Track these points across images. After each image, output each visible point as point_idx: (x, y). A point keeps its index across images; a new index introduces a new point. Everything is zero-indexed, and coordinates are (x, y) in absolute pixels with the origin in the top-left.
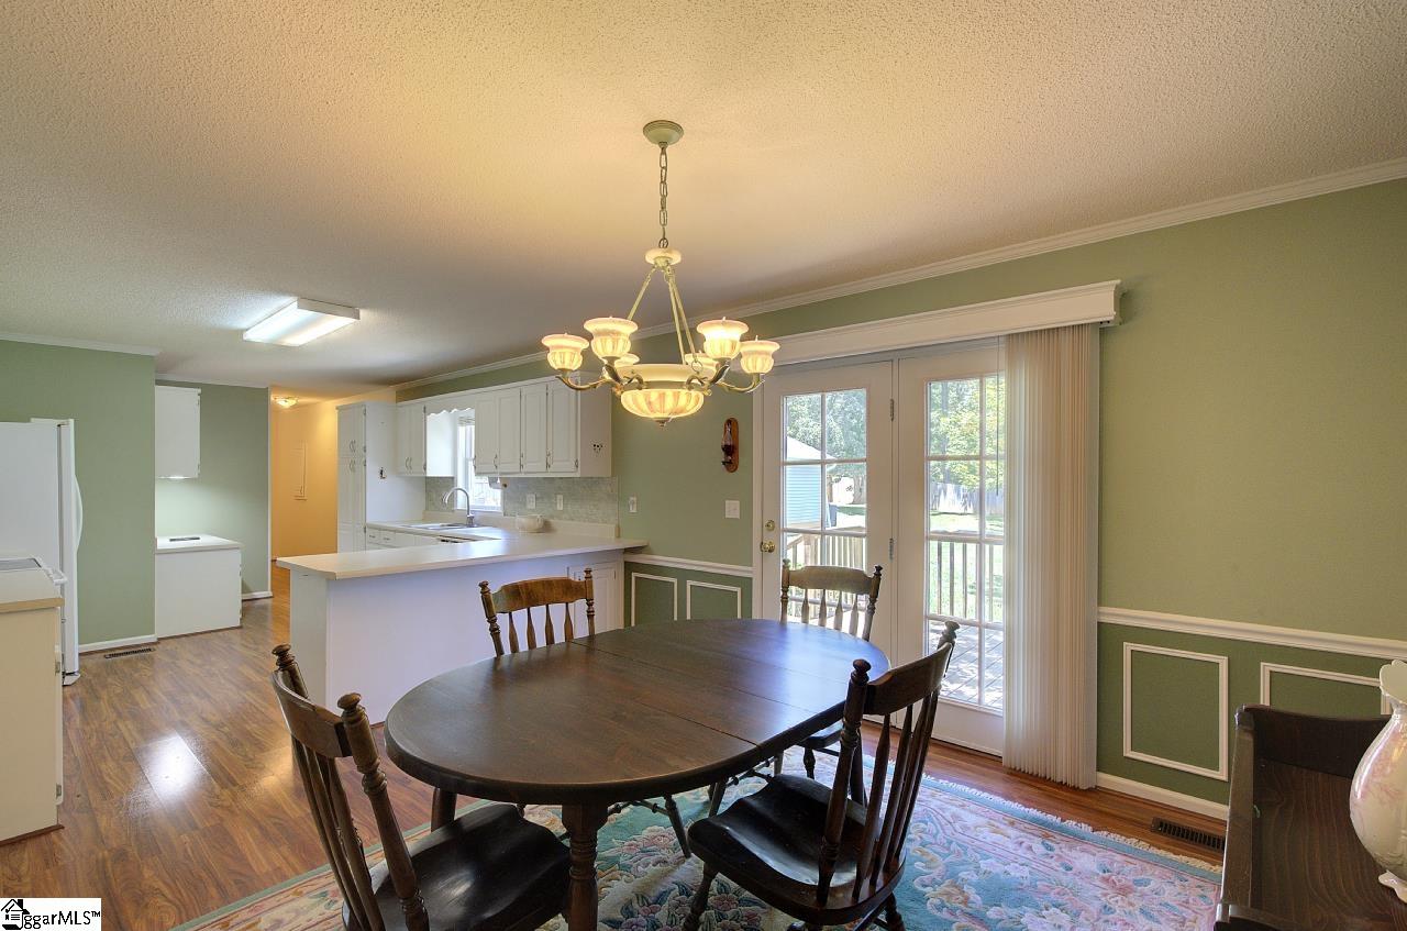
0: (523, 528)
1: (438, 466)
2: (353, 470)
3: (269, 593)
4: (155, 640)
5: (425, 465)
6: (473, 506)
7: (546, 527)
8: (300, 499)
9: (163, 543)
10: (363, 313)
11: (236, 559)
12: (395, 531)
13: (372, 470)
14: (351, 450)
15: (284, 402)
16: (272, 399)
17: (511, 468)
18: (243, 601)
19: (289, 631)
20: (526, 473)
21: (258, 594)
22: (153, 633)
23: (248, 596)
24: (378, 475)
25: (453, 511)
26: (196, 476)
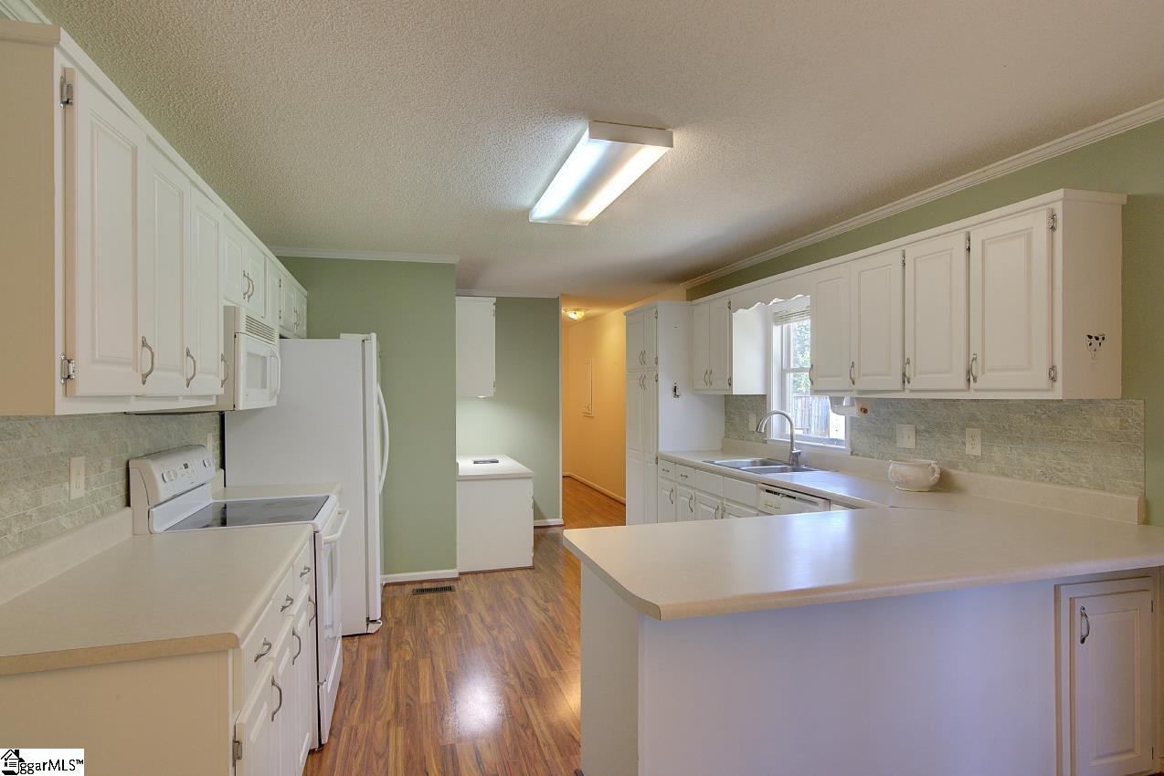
0: (904, 482)
1: (746, 380)
2: (643, 386)
3: (560, 521)
4: (457, 576)
5: (731, 379)
6: (800, 437)
7: (943, 484)
8: (588, 416)
9: (466, 465)
10: (677, 137)
11: (528, 489)
12: (696, 467)
13: (665, 387)
14: (641, 360)
15: (573, 314)
16: (563, 311)
17: (885, 382)
18: (535, 527)
19: (579, 584)
20: (912, 391)
21: (551, 521)
22: (454, 566)
23: (541, 523)
24: (671, 393)
25: (766, 442)
26: (492, 395)
